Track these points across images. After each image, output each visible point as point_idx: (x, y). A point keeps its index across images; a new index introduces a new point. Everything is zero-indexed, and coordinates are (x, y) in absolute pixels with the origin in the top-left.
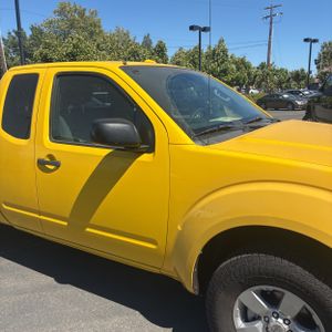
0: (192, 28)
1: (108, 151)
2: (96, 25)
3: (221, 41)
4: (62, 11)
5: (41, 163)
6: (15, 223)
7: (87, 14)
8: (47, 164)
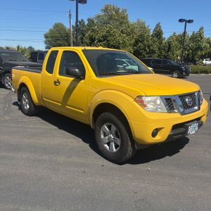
0: (180, 21)
1: (73, 79)
2: (125, 18)
3: (202, 29)
4: (106, 10)
5: (55, 82)
6: (48, 106)
7: (120, 11)
8: (57, 83)
